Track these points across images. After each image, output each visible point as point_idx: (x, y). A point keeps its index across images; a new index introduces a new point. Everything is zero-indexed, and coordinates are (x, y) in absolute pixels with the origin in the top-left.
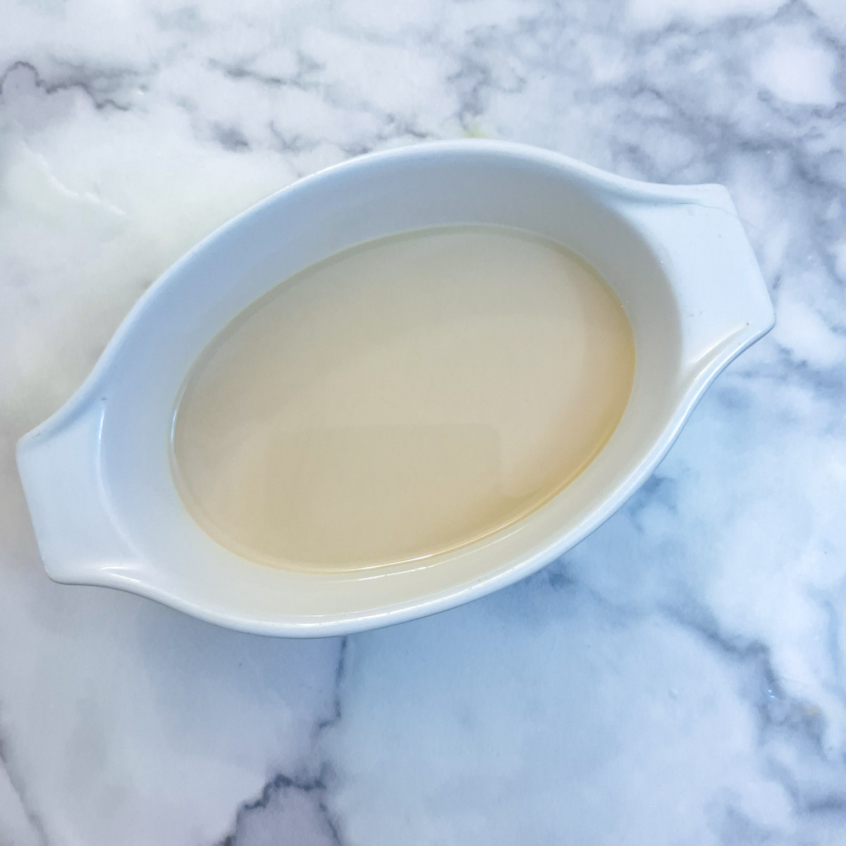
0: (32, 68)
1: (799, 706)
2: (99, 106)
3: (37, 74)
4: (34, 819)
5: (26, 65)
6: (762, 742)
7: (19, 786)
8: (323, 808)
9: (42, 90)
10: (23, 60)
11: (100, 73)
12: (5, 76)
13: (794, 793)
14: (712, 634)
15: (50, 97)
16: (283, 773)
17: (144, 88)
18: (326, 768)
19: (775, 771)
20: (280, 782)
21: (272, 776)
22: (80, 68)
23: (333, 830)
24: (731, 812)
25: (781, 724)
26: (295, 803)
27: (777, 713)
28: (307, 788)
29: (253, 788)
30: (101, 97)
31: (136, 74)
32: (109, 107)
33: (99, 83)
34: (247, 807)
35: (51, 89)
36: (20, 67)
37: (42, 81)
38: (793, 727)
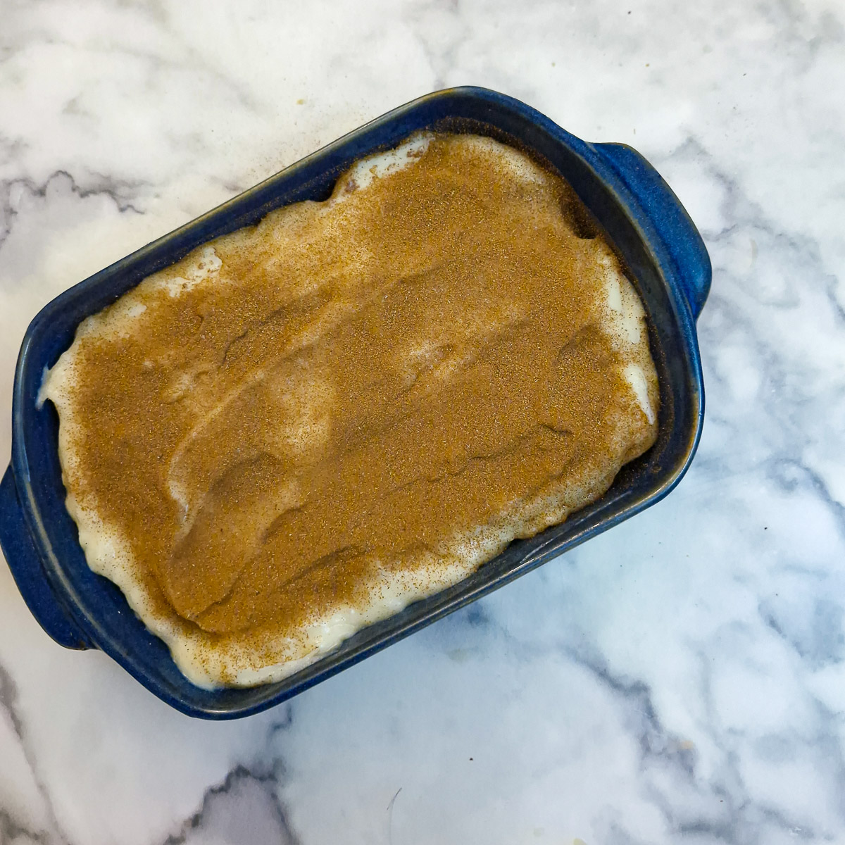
0: (69, 176)
1: (674, 740)
2: (122, 210)
3: (73, 181)
4: (42, 788)
5: (65, 173)
6: (642, 768)
7: (32, 760)
8: (274, 796)
9: (76, 194)
10: (63, 170)
11: (124, 183)
12: (48, 182)
13: (669, 816)
14: (602, 673)
15: (83, 200)
16: (242, 765)
17: (157, 196)
18: (278, 763)
19: (652, 794)
20: (240, 772)
21: (235, 766)
22: (108, 178)
23: (281, 816)
24: (614, 827)
25: (660, 754)
26: (252, 792)
27: (656, 745)
28: (262, 779)
29: (218, 777)
30: (124, 204)
31: (152, 185)
32: (129, 211)
33: (122, 191)
34: (213, 792)
35: (84, 195)
36: (61, 176)
37: (78, 187)
38: (669, 757)
